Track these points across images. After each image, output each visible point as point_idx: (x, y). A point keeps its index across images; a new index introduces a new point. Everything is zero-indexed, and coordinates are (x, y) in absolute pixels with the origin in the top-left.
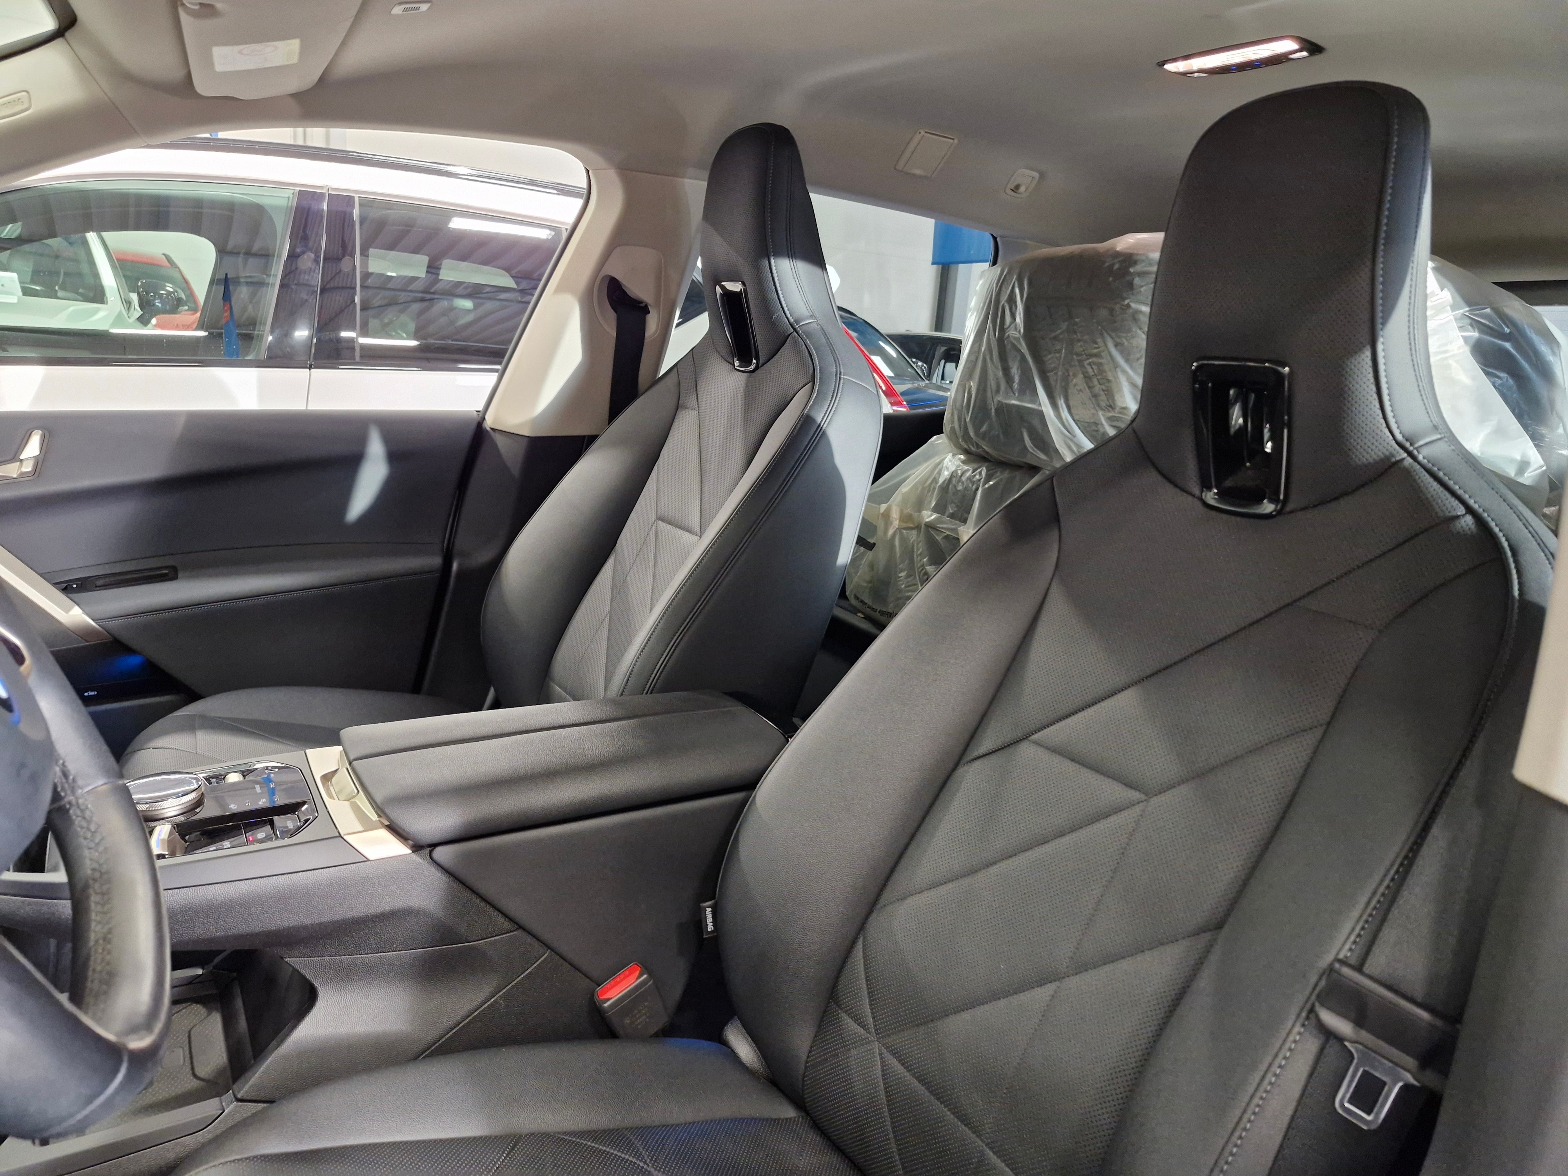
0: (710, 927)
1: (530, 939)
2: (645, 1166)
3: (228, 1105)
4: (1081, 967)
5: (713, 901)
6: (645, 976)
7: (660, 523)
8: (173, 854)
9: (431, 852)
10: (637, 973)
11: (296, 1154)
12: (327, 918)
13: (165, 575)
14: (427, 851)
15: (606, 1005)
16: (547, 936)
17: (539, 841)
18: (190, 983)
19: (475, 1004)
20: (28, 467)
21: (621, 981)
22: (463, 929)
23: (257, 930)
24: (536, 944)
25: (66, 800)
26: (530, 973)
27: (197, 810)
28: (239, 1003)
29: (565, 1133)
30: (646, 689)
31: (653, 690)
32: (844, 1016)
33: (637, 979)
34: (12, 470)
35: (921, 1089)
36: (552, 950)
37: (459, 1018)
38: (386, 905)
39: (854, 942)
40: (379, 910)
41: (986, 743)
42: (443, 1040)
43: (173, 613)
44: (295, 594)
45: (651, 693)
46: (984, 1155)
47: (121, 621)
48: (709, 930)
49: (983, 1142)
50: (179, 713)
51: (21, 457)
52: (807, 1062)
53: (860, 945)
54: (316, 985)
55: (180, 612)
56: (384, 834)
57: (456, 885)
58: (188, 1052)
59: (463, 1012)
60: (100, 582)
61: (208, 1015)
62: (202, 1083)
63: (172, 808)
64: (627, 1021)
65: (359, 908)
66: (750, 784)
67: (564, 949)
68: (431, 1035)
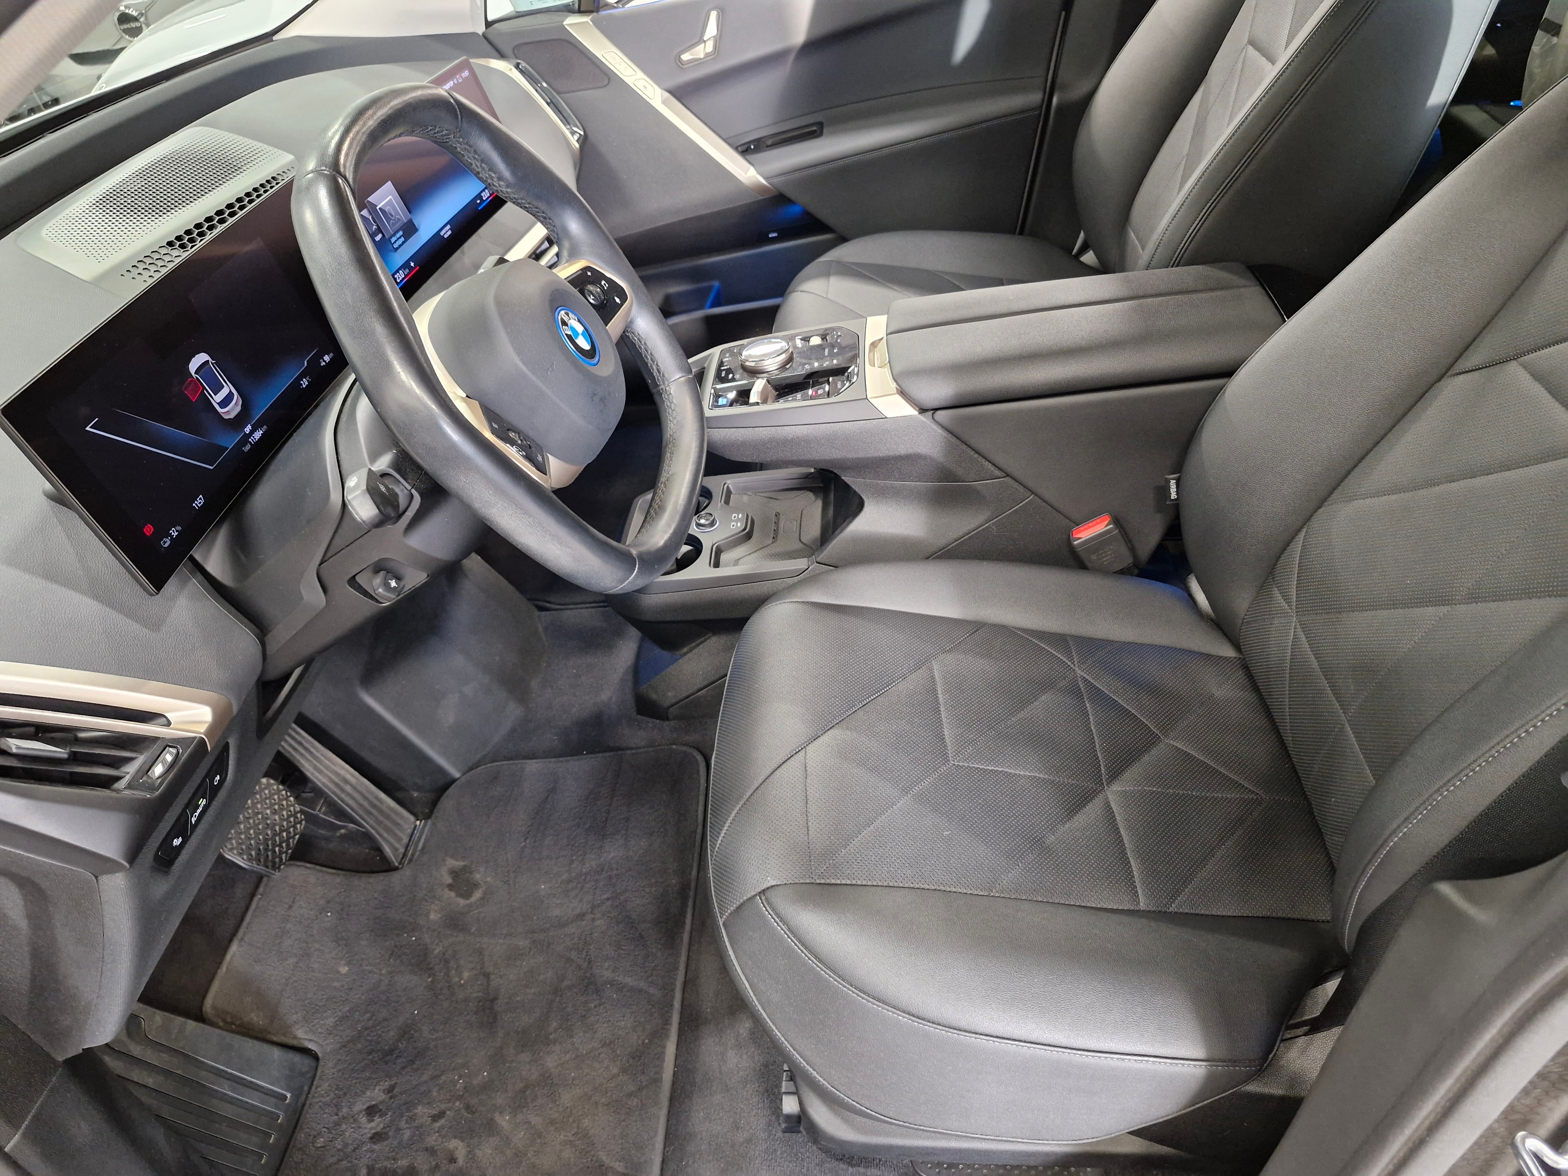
0: (1174, 496)
1: (1016, 485)
2: (1072, 666)
3: (812, 564)
4: (1473, 597)
5: (1178, 475)
6: (1111, 526)
7: (1251, 51)
8: (765, 401)
9: (933, 414)
10: (1106, 522)
11: (833, 605)
12: (861, 455)
13: (814, 132)
14: (931, 413)
15: (1075, 543)
16: (1031, 484)
17: (1020, 412)
18: (806, 477)
19: (973, 526)
20: (709, 47)
21: (1092, 526)
22: (960, 472)
23: (817, 458)
24: (1022, 489)
25: (660, 388)
26: (1015, 510)
27: (787, 367)
28: (832, 496)
29: (1019, 629)
30: (1172, 262)
31: (1179, 262)
32: (1276, 592)
33: (1106, 526)
34: (700, 51)
35: (1315, 664)
36: (1036, 495)
37: (961, 534)
38: (902, 450)
39: (1299, 530)
40: (897, 454)
41: (1474, 358)
42: (950, 547)
43: (818, 169)
44: (911, 144)
45: (1177, 266)
46: (1343, 728)
47: (783, 178)
48: (1172, 498)
49: (1346, 718)
50: (823, 259)
51: (705, 39)
52: (1244, 619)
53: (1302, 535)
54: (864, 497)
55: (825, 167)
56: (898, 398)
57: (954, 440)
58: (799, 524)
59: (965, 529)
60: (769, 142)
61: (815, 500)
62: (804, 546)
63: (772, 365)
64: (1094, 557)
65: (884, 451)
66: (1228, 373)
67: (1047, 495)
68: (942, 542)
